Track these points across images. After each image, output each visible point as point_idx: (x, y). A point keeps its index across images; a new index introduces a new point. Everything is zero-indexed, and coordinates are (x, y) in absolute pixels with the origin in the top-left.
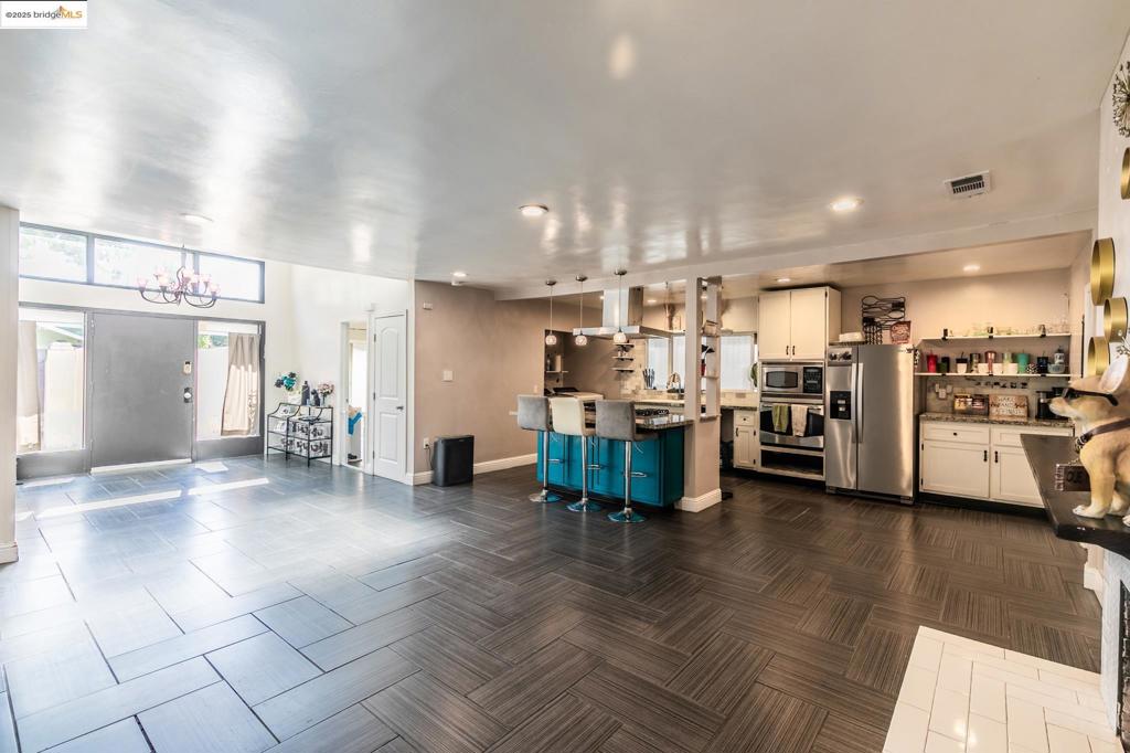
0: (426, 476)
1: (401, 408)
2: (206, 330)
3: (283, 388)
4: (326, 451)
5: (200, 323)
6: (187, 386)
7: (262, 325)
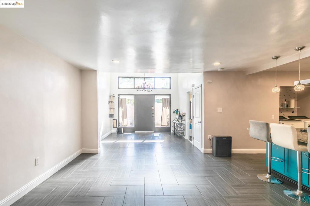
0: (210, 150)
1: (200, 122)
2: (157, 98)
3: (175, 113)
4: (183, 134)
5: (156, 96)
6: (153, 113)
7: (170, 95)
